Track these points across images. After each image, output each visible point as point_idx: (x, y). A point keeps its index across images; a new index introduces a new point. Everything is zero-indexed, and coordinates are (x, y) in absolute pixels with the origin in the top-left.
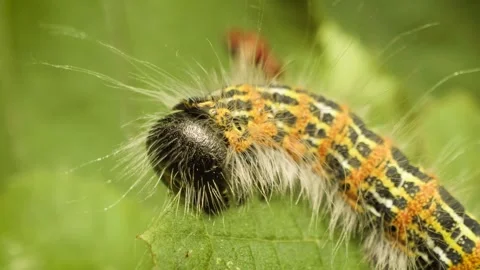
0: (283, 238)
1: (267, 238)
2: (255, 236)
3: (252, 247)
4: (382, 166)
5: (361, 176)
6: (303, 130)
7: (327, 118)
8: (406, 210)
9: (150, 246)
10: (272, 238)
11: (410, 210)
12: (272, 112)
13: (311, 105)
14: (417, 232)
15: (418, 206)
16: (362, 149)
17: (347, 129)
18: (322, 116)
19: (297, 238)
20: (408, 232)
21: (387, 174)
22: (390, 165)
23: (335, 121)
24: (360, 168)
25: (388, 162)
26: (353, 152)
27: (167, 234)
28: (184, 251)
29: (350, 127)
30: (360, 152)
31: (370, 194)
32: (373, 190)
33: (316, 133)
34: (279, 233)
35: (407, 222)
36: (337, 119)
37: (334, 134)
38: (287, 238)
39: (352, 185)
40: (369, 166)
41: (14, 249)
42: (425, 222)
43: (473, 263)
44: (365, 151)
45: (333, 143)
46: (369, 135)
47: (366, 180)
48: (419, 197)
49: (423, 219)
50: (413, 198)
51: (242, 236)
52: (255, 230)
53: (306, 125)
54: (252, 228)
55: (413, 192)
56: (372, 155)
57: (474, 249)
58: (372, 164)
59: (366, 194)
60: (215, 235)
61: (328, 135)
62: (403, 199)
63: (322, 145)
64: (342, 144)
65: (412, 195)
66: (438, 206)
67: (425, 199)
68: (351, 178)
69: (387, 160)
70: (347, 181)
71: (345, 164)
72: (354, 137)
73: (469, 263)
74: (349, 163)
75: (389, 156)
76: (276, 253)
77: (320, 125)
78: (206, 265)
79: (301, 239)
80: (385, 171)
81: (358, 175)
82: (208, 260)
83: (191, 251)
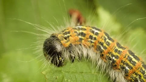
0: (85, 73)
1: (81, 73)
2: (77, 72)
3: (76, 76)
4: (113, 48)
5: (107, 52)
6: (88, 38)
7: (97, 34)
8: (119, 59)
9: (45, 76)
10: (82, 73)
11: (120, 59)
12: (77, 33)
13: (91, 30)
14: (123, 65)
15: (122, 57)
16: (107, 43)
17: (103, 37)
18: (95, 33)
19: (90, 73)
20: (120, 65)
21: (115, 51)
22: (116, 48)
23: (99, 35)
24: (107, 49)
25: (115, 47)
26: (105, 44)
27: (50, 72)
28: (55, 77)
29: (104, 37)
30: (107, 44)
31: (110, 57)
32: (110, 56)
33: (93, 39)
34: (84, 71)
35: (120, 63)
36: (100, 34)
37: (99, 39)
38: (87, 73)
39: (104, 55)
40: (109, 49)
41: (4, 76)
42: (125, 62)
43: (136, 69)
44: (108, 44)
45: (99, 41)
46: (110, 39)
47: (108, 53)
48: (122, 54)
49: (124, 61)
50: (120, 55)
51: (73, 72)
52: (77, 70)
53: (89, 36)
54: (76, 70)
55: (120, 53)
56: (110, 45)
57: (136, 64)
58: (110, 48)
59: (108, 57)
60: (65, 72)
61: (97, 39)
62: (117, 56)
63: (95, 42)
64: (102, 42)
65: (120, 54)
66: (128, 56)
67: (124, 55)
68: (104, 52)
69: (115, 46)
70: (103, 53)
71: (102, 48)
72: (105, 40)
73: (135, 69)
74: (103, 48)
75: (116, 45)
76: (83, 77)
77: (94, 36)
78: (62, 81)
79: (91, 73)
80: (114, 50)
81: (106, 51)
82: (63, 80)
83: (57, 77)
